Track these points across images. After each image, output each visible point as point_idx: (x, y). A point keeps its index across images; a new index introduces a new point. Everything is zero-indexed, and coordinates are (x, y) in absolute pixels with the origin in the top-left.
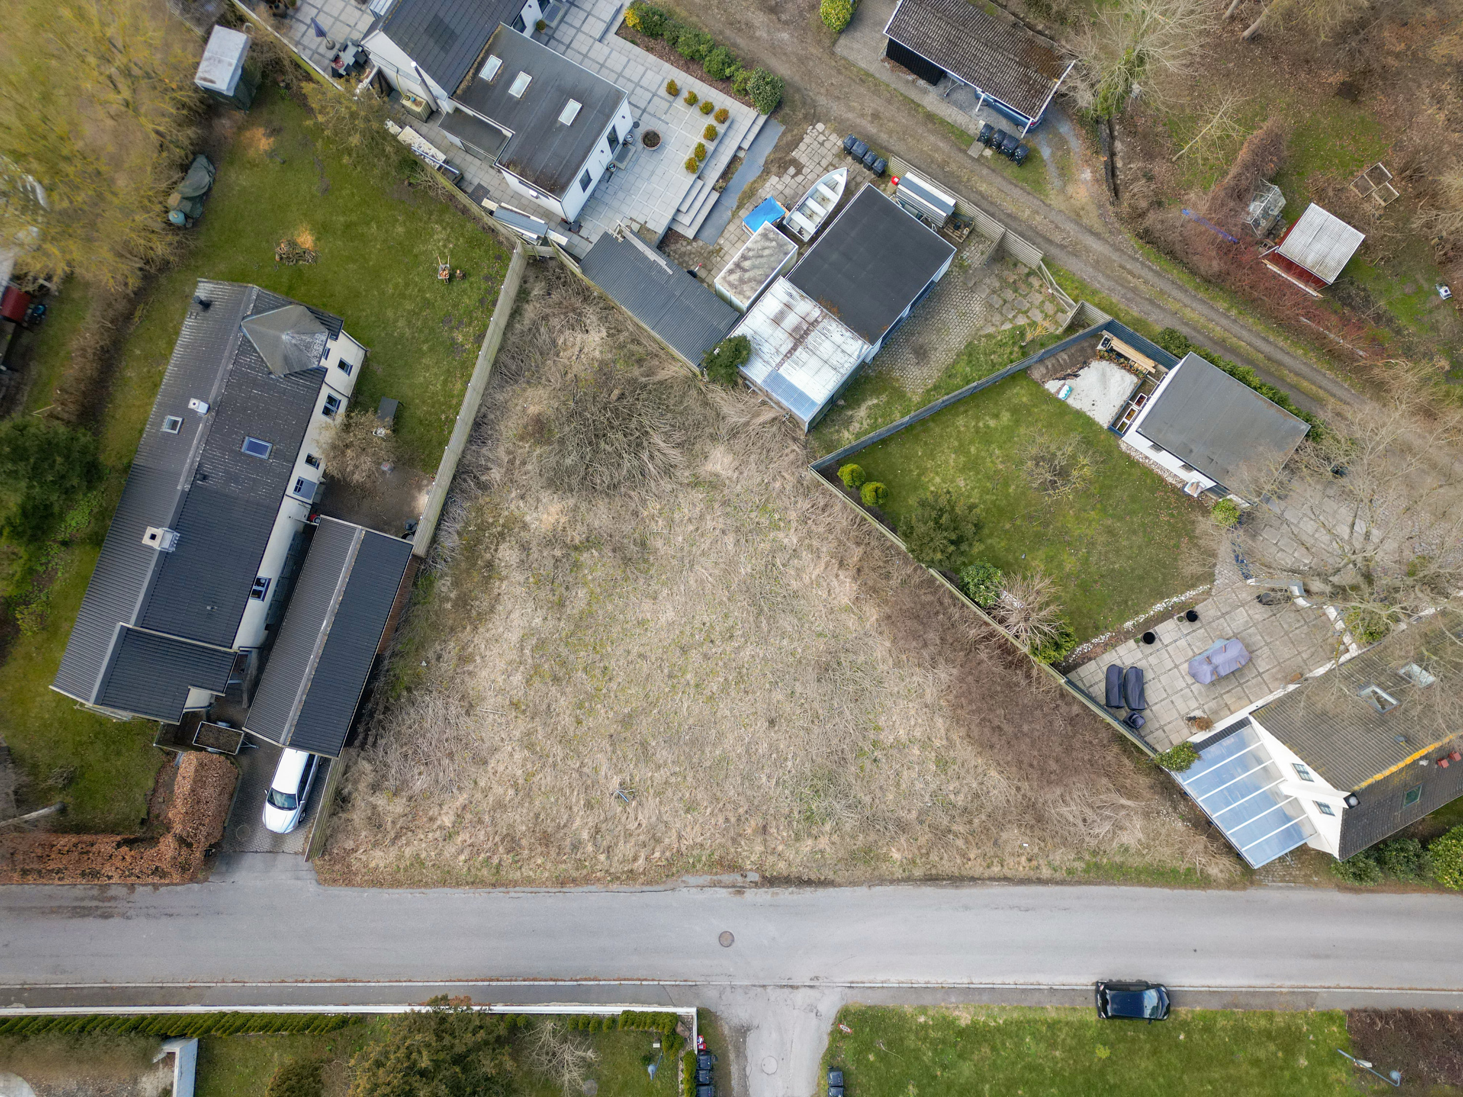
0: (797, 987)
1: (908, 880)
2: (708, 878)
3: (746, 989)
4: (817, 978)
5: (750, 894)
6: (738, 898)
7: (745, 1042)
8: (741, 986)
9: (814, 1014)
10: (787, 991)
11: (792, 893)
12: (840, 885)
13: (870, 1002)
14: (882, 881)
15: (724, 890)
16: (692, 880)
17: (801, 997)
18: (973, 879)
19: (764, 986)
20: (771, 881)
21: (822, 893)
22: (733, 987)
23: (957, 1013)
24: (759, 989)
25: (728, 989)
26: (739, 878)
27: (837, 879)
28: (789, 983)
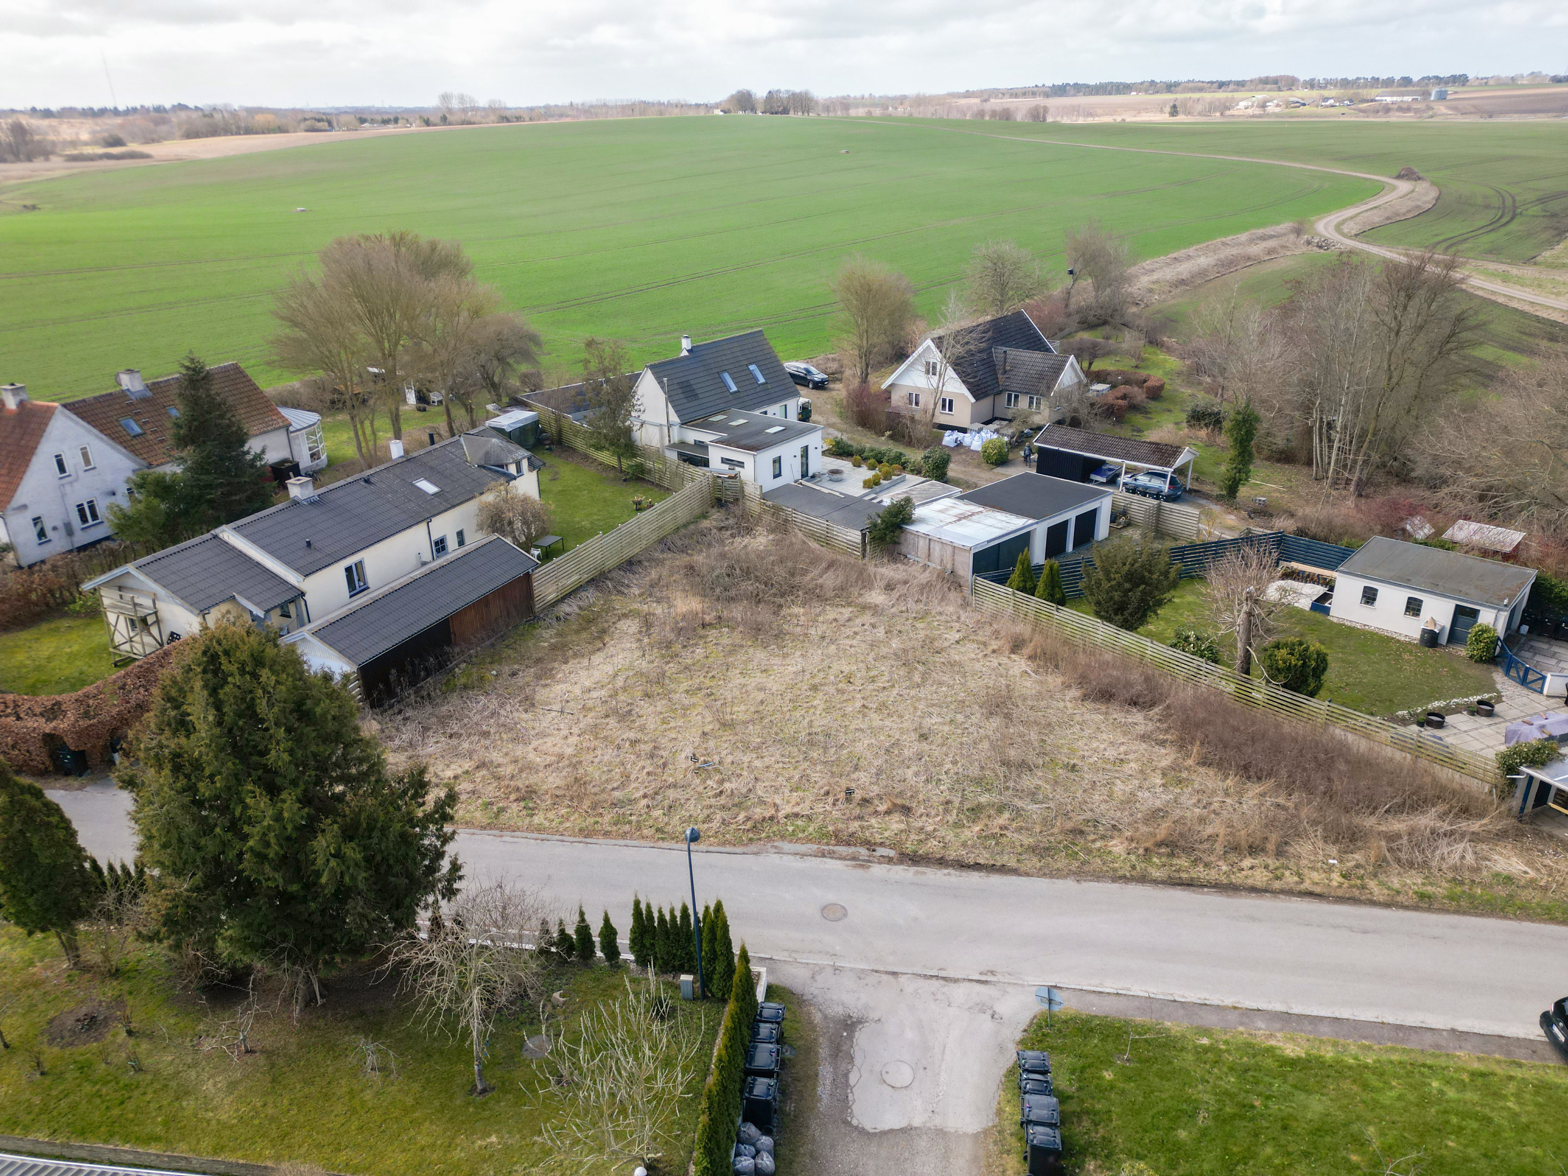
0: (956, 981)
1: (1143, 879)
2: (815, 847)
3: (861, 975)
4: (992, 973)
5: (878, 870)
6: (860, 872)
7: (851, 1037)
8: (852, 969)
9: (987, 1016)
10: (934, 982)
11: (949, 874)
12: (1027, 874)
13: (1094, 1011)
14: (1098, 876)
15: (838, 862)
16: (786, 846)
17: (959, 992)
18: (1253, 890)
19: (894, 974)
20: (915, 859)
21: (995, 879)
22: (837, 970)
23: (1273, 1042)
24: (884, 977)
25: (830, 971)
26: (863, 851)
27: (1023, 868)
28: (943, 974)
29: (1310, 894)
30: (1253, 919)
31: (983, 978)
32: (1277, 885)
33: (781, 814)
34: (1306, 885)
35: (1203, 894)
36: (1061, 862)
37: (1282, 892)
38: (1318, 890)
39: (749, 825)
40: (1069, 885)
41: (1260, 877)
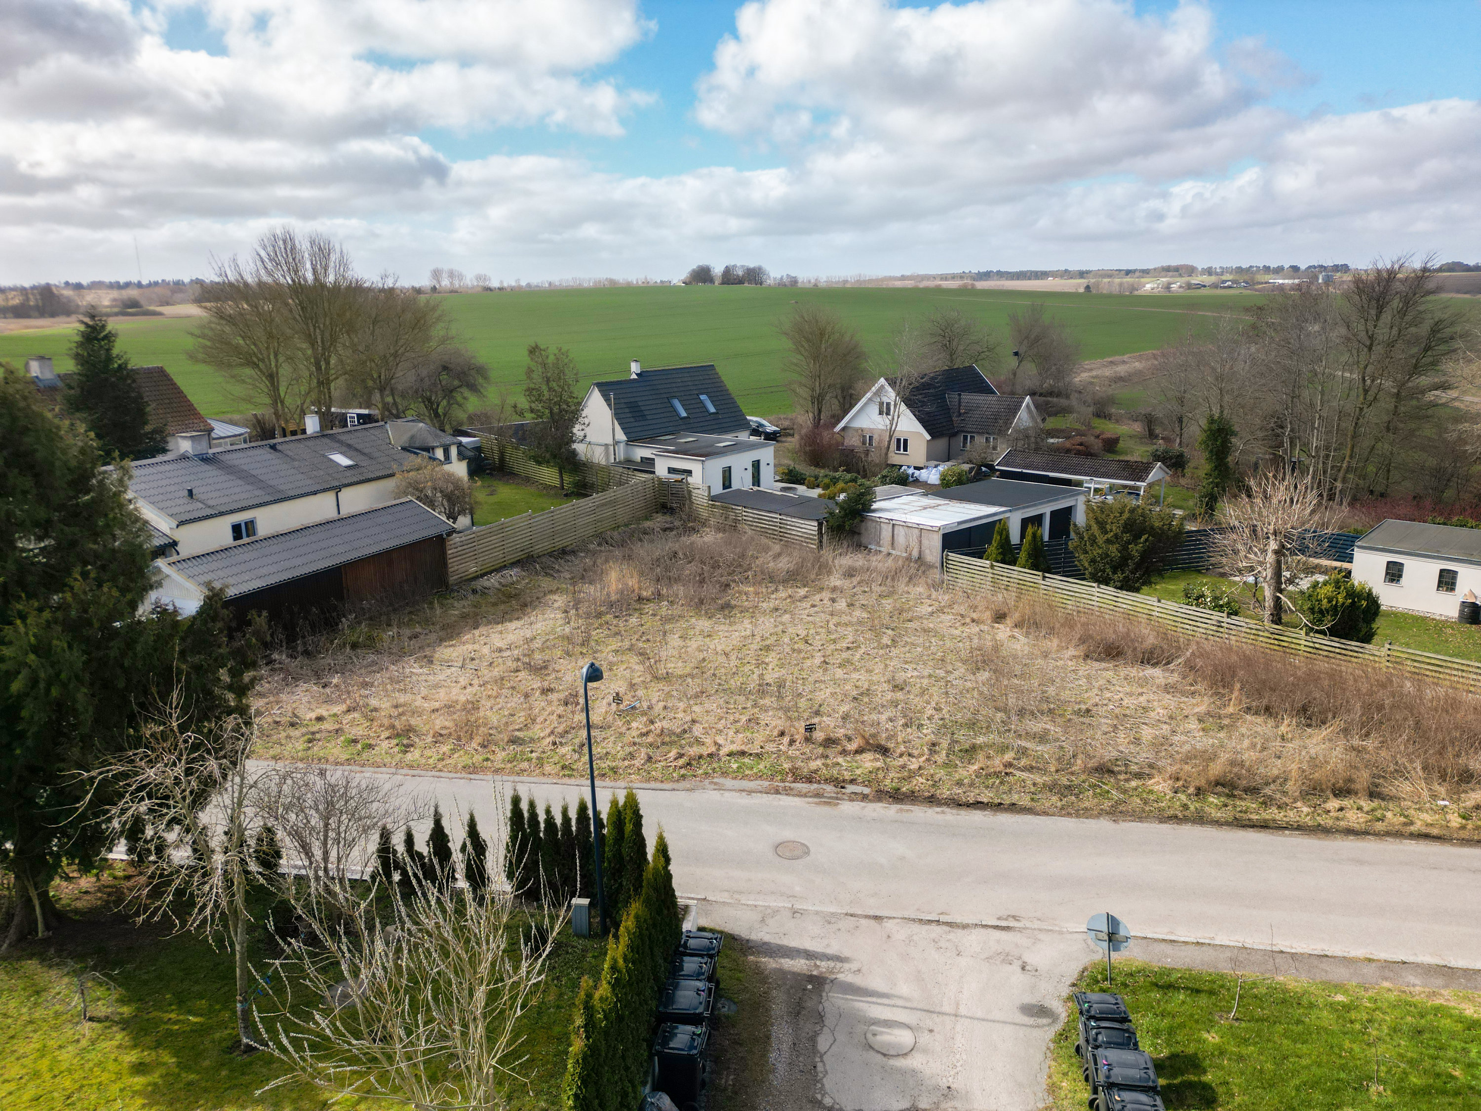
0: (965, 927)
1: (1200, 819)
2: (766, 783)
3: (829, 919)
4: (1014, 917)
5: (848, 808)
6: (826, 809)
7: (818, 992)
8: (817, 913)
9: (1016, 967)
10: (933, 927)
11: (943, 812)
12: (1045, 813)
13: (1168, 963)
14: (1140, 816)
15: (797, 799)
16: (728, 782)
17: (972, 940)
18: (1350, 832)
19: (876, 918)
20: (896, 796)
21: (1004, 818)
22: (797, 913)
23: (1441, 1001)
24: (864, 922)
25: (786, 914)
26: (829, 788)
27: (1038, 806)
28: (943, 918)
29: (1426, 836)
30: (1360, 862)
31: (1003, 924)
32: (1379, 826)
33: (724, 751)
34: (1418, 826)
35: (1286, 836)
36: (1089, 800)
37: (1388, 834)
38: (1435, 831)
39: (681, 762)
40: (1104, 824)
41: (1354, 818)
